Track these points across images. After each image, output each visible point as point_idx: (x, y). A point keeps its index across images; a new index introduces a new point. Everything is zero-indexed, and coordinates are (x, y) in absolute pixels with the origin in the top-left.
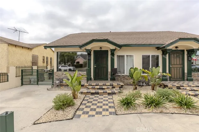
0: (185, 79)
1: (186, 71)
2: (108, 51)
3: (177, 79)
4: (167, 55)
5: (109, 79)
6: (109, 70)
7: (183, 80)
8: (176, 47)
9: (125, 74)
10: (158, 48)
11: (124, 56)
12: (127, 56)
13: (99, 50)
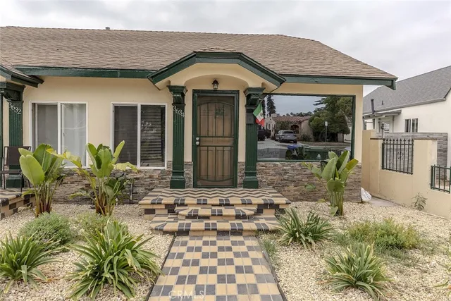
1: (242, 158)
3: (215, 181)
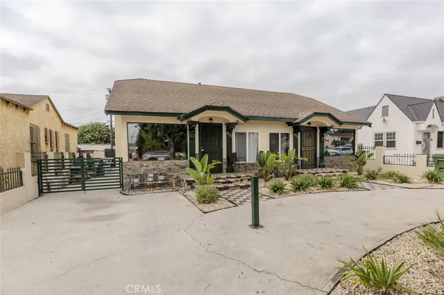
0: (318, 165)
1: (318, 156)
2: (222, 124)
3: (309, 166)
4: (299, 134)
5: (224, 171)
6: (225, 156)
7: (316, 167)
8: (309, 123)
9: (247, 162)
10: (289, 124)
11: (245, 134)
12: (249, 133)
13: (209, 122)
